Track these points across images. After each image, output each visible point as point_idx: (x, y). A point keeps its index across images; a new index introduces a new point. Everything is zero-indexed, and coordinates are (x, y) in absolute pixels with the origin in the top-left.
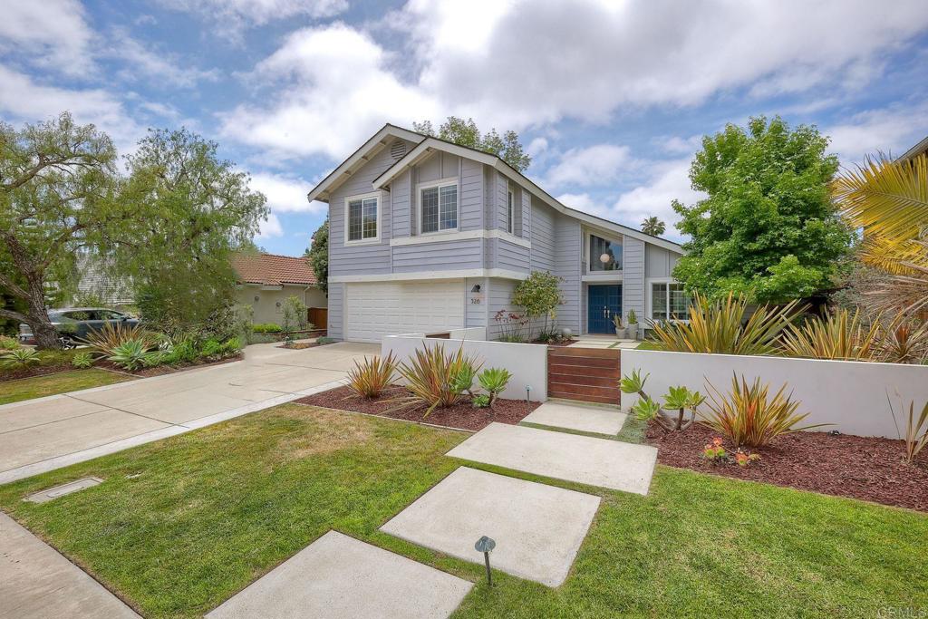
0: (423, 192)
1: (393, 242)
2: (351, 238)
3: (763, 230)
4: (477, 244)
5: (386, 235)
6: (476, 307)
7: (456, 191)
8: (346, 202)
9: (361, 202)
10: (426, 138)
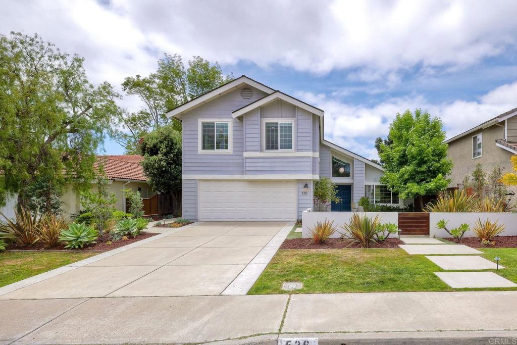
0: (267, 124)
1: (246, 154)
2: (204, 148)
3: (425, 162)
4: (309, 160)
5: (238, 149)
6: (305, 197)
7: (291, 127)
8: (200, 122)
9: (214, 124)
10: (276, 91)
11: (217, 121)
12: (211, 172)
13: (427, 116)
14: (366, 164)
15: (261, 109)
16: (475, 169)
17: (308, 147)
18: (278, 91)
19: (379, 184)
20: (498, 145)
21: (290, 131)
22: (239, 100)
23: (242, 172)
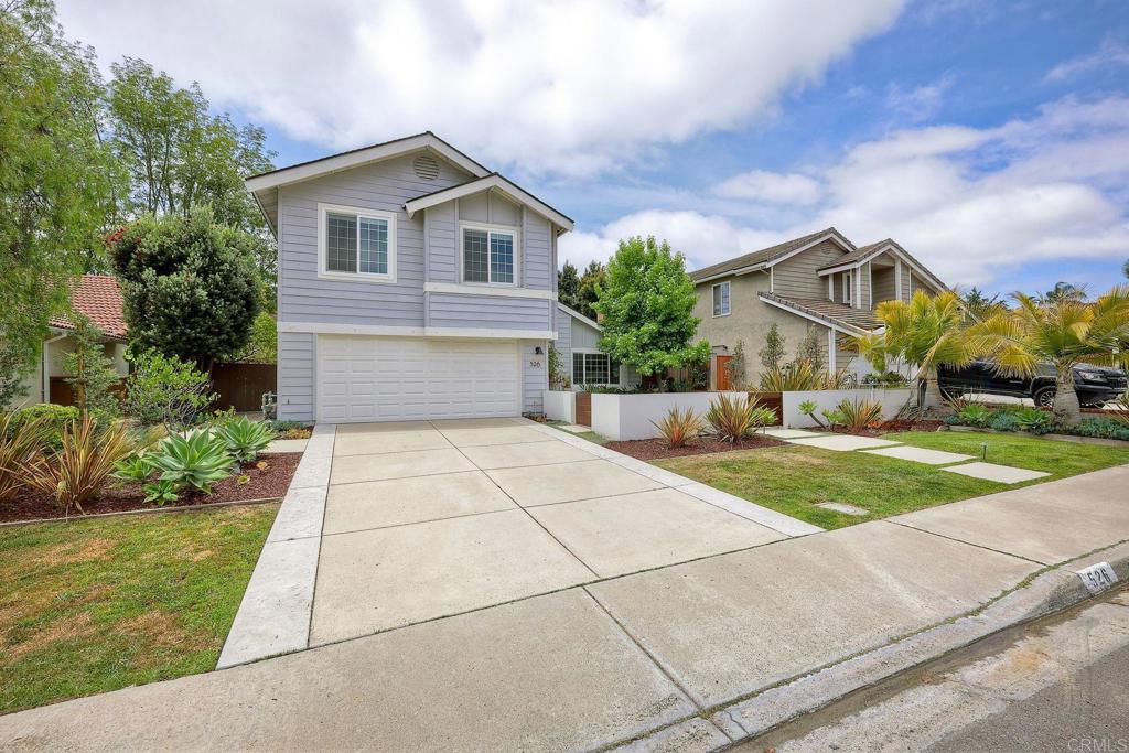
0: (466, 232)
1: (430, 287)
2: (331, 266)
3: (674, 319)
5: (409, 275)
6: (536, 371)
7: (511, 243)
8: (323, 211)
9: (356, 218)
10: (492, 174)
11: (362, 214)
12: (347, 318)
13: (666, 249)
14: (573, 317)
15: (460, 201)
16: (768, 330)
17: (545, 282)
18: (496, 174)
19: (597, 352)
20: (761, 298)
21: (510, 250)
22: (411, 179)
23: (422, 323)
